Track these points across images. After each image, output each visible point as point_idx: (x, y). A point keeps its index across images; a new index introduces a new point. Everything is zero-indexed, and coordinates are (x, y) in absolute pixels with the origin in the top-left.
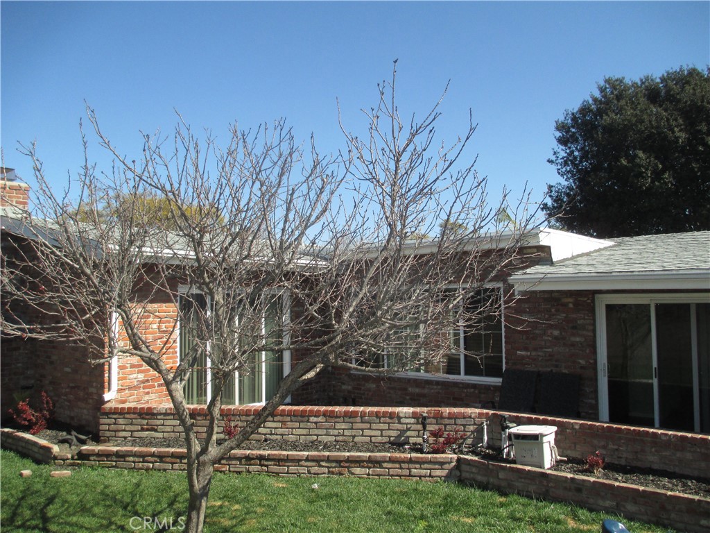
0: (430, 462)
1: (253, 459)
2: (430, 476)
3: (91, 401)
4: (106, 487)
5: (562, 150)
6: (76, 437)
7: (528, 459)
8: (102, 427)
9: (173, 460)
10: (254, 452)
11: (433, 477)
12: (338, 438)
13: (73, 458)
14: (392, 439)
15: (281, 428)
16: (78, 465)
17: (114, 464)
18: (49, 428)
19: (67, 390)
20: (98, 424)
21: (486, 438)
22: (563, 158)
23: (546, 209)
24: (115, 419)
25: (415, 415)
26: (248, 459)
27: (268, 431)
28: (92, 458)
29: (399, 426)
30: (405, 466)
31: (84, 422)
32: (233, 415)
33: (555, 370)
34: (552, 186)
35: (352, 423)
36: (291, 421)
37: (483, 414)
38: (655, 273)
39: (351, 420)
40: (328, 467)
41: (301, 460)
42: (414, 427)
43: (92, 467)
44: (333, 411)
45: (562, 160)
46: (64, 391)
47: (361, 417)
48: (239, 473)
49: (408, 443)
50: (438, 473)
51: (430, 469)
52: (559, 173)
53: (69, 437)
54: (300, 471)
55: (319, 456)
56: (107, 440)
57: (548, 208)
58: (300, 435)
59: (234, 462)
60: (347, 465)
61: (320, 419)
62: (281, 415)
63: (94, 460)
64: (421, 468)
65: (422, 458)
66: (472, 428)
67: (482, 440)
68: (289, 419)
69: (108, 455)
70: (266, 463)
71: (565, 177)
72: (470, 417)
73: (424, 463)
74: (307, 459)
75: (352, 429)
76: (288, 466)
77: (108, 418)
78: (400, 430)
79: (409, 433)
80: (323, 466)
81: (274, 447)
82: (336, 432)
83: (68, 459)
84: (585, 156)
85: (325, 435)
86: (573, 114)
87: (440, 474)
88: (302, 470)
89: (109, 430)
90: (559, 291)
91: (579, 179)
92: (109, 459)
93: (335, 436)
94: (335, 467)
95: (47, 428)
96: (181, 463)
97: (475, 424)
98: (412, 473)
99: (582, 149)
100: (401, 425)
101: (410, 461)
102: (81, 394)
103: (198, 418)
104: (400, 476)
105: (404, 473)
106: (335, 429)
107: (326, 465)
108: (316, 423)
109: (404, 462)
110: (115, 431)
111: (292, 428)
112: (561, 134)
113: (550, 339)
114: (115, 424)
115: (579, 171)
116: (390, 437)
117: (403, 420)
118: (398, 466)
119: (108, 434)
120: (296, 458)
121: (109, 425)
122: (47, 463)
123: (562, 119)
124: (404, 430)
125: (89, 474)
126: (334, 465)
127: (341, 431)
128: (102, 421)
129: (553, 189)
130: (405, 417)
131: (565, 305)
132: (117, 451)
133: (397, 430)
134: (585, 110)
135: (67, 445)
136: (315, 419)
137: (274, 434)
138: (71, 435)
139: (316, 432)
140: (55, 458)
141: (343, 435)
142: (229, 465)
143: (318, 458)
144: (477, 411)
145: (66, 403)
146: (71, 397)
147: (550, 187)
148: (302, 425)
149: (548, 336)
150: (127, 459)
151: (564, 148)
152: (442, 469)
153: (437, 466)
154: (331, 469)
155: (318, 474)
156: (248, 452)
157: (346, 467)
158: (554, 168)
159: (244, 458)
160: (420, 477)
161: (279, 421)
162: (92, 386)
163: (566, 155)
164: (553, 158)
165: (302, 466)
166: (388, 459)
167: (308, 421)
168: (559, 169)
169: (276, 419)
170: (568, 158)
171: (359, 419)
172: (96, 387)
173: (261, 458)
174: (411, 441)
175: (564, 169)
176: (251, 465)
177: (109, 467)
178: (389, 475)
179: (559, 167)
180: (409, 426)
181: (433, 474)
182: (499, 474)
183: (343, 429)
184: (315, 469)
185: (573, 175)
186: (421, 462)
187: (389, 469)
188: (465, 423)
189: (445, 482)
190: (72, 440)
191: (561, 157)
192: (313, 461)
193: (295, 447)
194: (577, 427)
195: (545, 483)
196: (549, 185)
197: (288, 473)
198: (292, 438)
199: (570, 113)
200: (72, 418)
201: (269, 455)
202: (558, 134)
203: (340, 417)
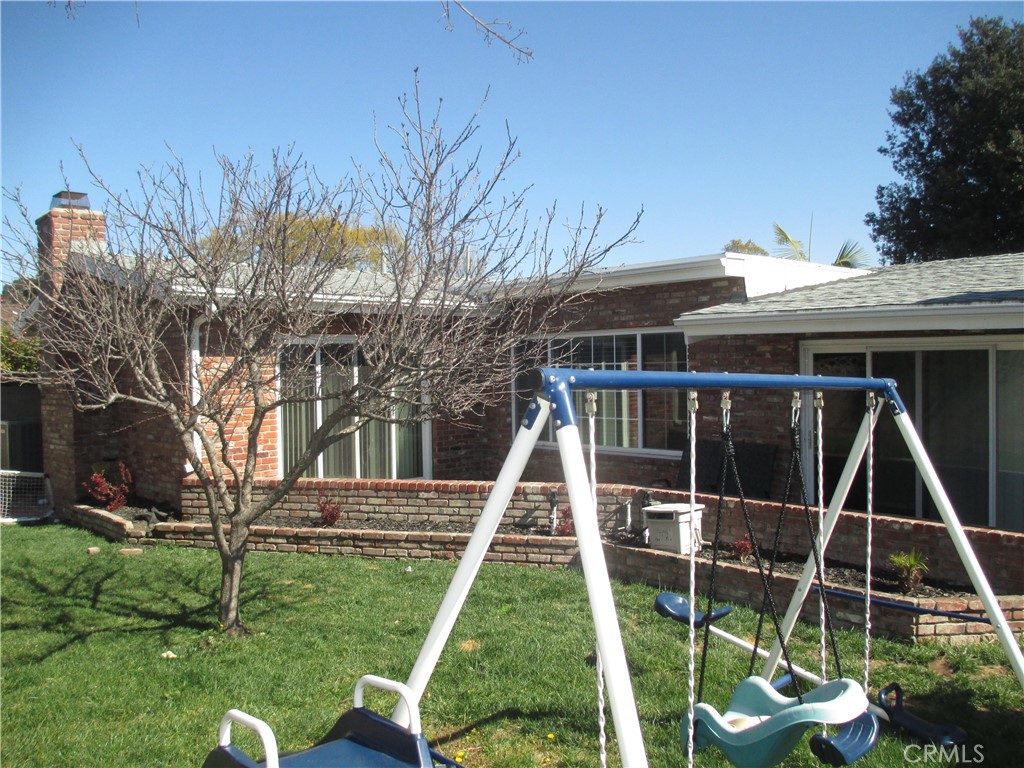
0: (550, 546)
1: (345, 539)
2: (551, 562)
3: (173, 473)
4: (175, 564)
5: (902, 132)
6: (156, 514)
7: (662, 542)
8: (184, 503)
9: (257, 539)
10: (347, 531)
11: (554, 563)
12: (453, 518)
13: (147, 536)
14: (517, 519)
15: (386, 505)
16: (153, 544)
17: (192, 542)
18: (129, 504)
19: (151, 461)
20: (180, 499)
21: (629, 520)
22: (902, 145)
23: (874, 222)
24: (199, 493)
25: (544, 491)
26: (340, 538)
27: (371, 508)
28: (167, 536)
29: (525, 505)
30: (522, 549)
31: (168, 498)
32: (331, 489)
33: (747, 440)
34: (883, 188)
35: (469, 500)
36: (398, 497)
37: (628, 490)
38: (848, 310)
39: (468, 496)
40: (431, 550)
41: (400, 541)
42: (543, 505)
43: (168, 547)
44: (447, 486)
45: (901, 148)
46: (147, 462)
47: (480, 493)
48: (330, 555)
49: (535, 525)
50: (560, 559)
51: (551, 554)
52: (896, 168)
53: (149, 514)
54: (400, 554)
55: (420, 536)
56: (190, 517)
57: (878, 221)
58: (408, 514)
59: (324, 542)
60: (453, 547)
61: (431, 495)
62: (385, 490)
63: (171, 539)
64: (540, 553)
65: (541, 540)
66: (614, 507)
67: (624, 522)
68: (395, 494)
69: (185, 532)
70: (360, 544)
71: (905, 173)
72: (612, 494)
73: (543, 546)
74: (407, 540)
75: (469, 507)
76: (386, 548)
77: (191, 492)
78: (526, 509)
79: (537, 513)
80: (426, 549)
81: (375, 527)
82: (450, 511)
83: (142, 537)
84: (936, 141)
85: (438, 514)
86: (918, 77)
87: (562, 561)
88: (401, 552)
89: (192, 507)
90: (755, 335)
91: (926, 177)
92: (187, 537)
93: (450, 515)
94: (439, 550)
95: (127, 505)
96: (265, 542)
97: (618, 503)
98: (529, 559)
99: (932, 131)
100: (527, 503)
101: (527, 544)
102: (164, 465)
103: (292, 493)
104: (515, 562)
105: (519, 559)
106: (449, 506)
107: (429, 546)
108: (427, 499)
109: (520, 545)
110: (199, 508)
111: (399, 506)
112: (899, 109)
113: (743, 399)
114: (198, 499)
115: (926, 165)
116: (514, 517)
117: (530, 497)
118: (512, 549)
119: (191, 510)
120: (395, 538)
121: (192, 500)
122: (120, 541)
123: (901, 85)
124: (531, 509)
125: (163, 553)
126: (438, 547)
127: (457, 510)
128: (184, 496)
129: (885, 192)
130: (533, 494)
131: (761, 355)
132: (195, 528)
133: (523, 509)
134: (937, 71)
135: (144, 523)
136: (426, 495)
137: (378, 512)
138: (150, 511)
139: (427, 510)
140: (128, 535)
141: (459, 514)
142: (319, 545)
143: (419, 539)
144: (623, 486)
145: (151, 476)
146: (155, 469)
147: (881, 189)
148: (411, 502)
149: (740, 395)
150: (206, 537)
151: (904, 130)
152: (565, 554)
153: (559, 551)
154: (435, 552)
155: (420, 558)
156: (339, 531)
157: (452, 550)
158: (888, 160)
159: (335, 538)
160: (539, 563)
161: (384, 497)
162: (174, 456)
163: (906, 140)
164: (887, 146)
165: (401, 548)
166: (500, 541)
167: (417, 497)
168: (895, 162)
169: (380, 494)
170: (909, 146)
171: (477, 496)
172: (179, 457)
173: (355, 538)
174: (539, 523)
175: (903, 162)
176: (343, 546)
177: (186, 546)
178: (502, 560)
179: (896, 158)
180: (537, 504)
181: (554, 560)
182: (628, 560)
183: (459, 507)
184: (417, 552)
185: (917, 171)
186: (539, 545)
187: (502, 553)
188: (605, 501)
189: (567, 569)
190: (150, 517)
191: (898, 143)
192: (414, 542)
193: (399, 526)
194: (732, 506)
195: (675, 570)
196: (880, 187)
197: (385, 556)
198: (399, 517)
199: (914, 76)
200: (157, 494)
201: (363, 534)
202: (896, 109)
203: (454, 493)
